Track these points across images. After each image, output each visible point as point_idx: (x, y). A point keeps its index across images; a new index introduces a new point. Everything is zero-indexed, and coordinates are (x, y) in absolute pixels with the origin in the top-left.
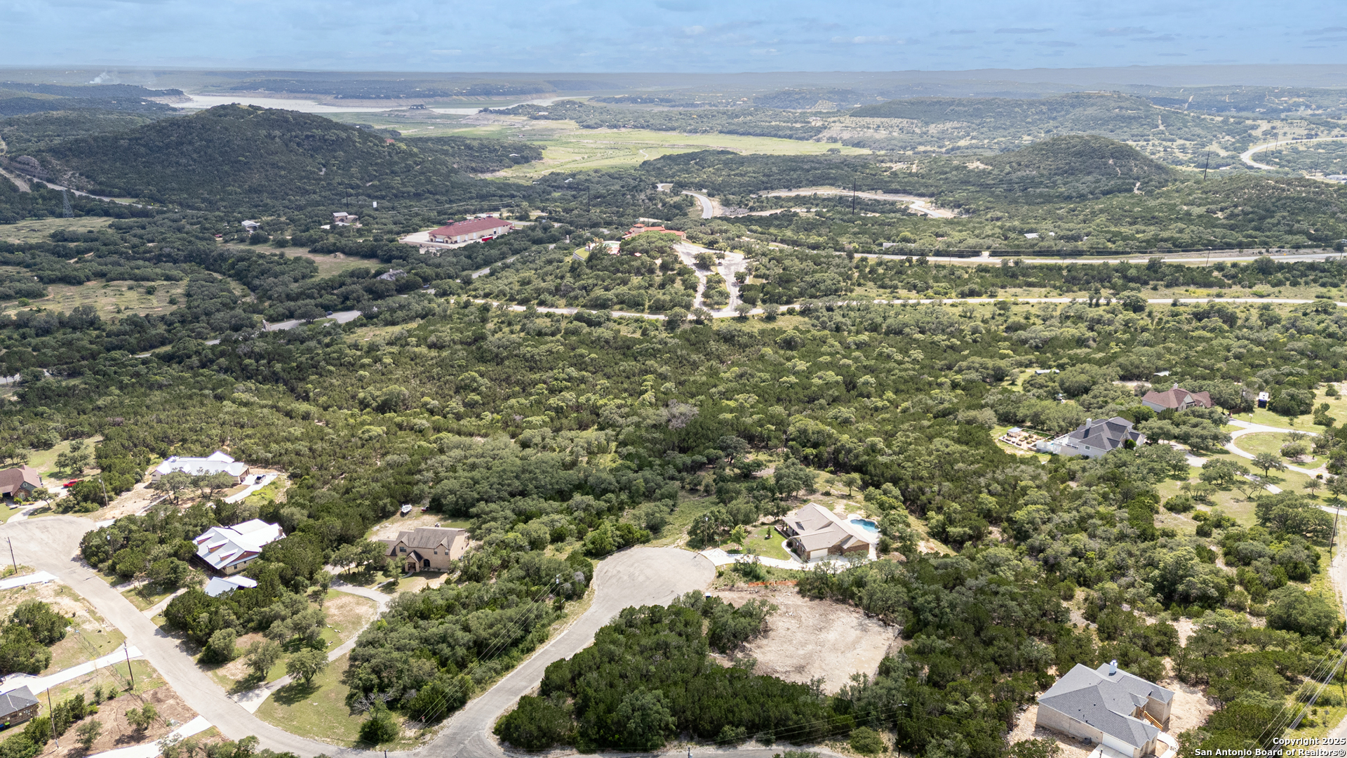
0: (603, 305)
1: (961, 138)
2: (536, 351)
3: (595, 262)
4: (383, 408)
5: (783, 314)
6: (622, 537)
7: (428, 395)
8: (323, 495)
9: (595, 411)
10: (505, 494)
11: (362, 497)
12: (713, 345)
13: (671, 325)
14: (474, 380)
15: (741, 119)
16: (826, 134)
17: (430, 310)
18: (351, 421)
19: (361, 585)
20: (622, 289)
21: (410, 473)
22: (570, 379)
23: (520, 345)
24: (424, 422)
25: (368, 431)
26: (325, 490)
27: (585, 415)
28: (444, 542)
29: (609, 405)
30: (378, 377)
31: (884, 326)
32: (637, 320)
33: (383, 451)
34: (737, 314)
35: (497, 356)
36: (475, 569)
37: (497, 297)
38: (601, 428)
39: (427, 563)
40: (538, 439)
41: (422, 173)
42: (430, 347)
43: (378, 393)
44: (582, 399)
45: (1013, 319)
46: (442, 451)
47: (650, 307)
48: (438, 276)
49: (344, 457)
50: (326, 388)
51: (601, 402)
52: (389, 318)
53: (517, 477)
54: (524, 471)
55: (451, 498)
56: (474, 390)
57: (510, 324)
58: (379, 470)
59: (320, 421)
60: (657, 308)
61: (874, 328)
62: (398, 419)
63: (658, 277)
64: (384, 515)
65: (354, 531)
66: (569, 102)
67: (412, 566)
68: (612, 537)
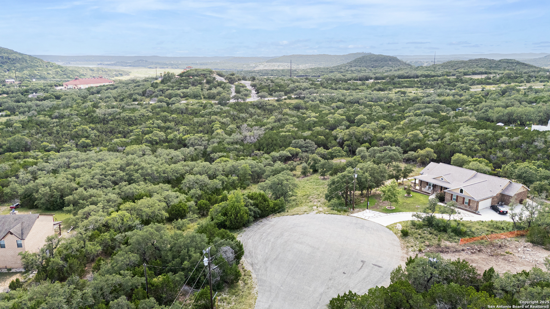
2: (132, 115)
3: (165, 82)
5: (285, 99)
9: (183, 143)
13: (221, 104)
20: (184, 90)
22: (159, 127)
23: (120, 113)
27: (175, 144)
30: (8, 135)
32: (198, 103)
35: (104, 120)
43: (4, 142)
44: (170, 136)
51: (185, 137)
55: (45, 192)
60: (210, 98)
63: (206, 86)
68: (246, 206)
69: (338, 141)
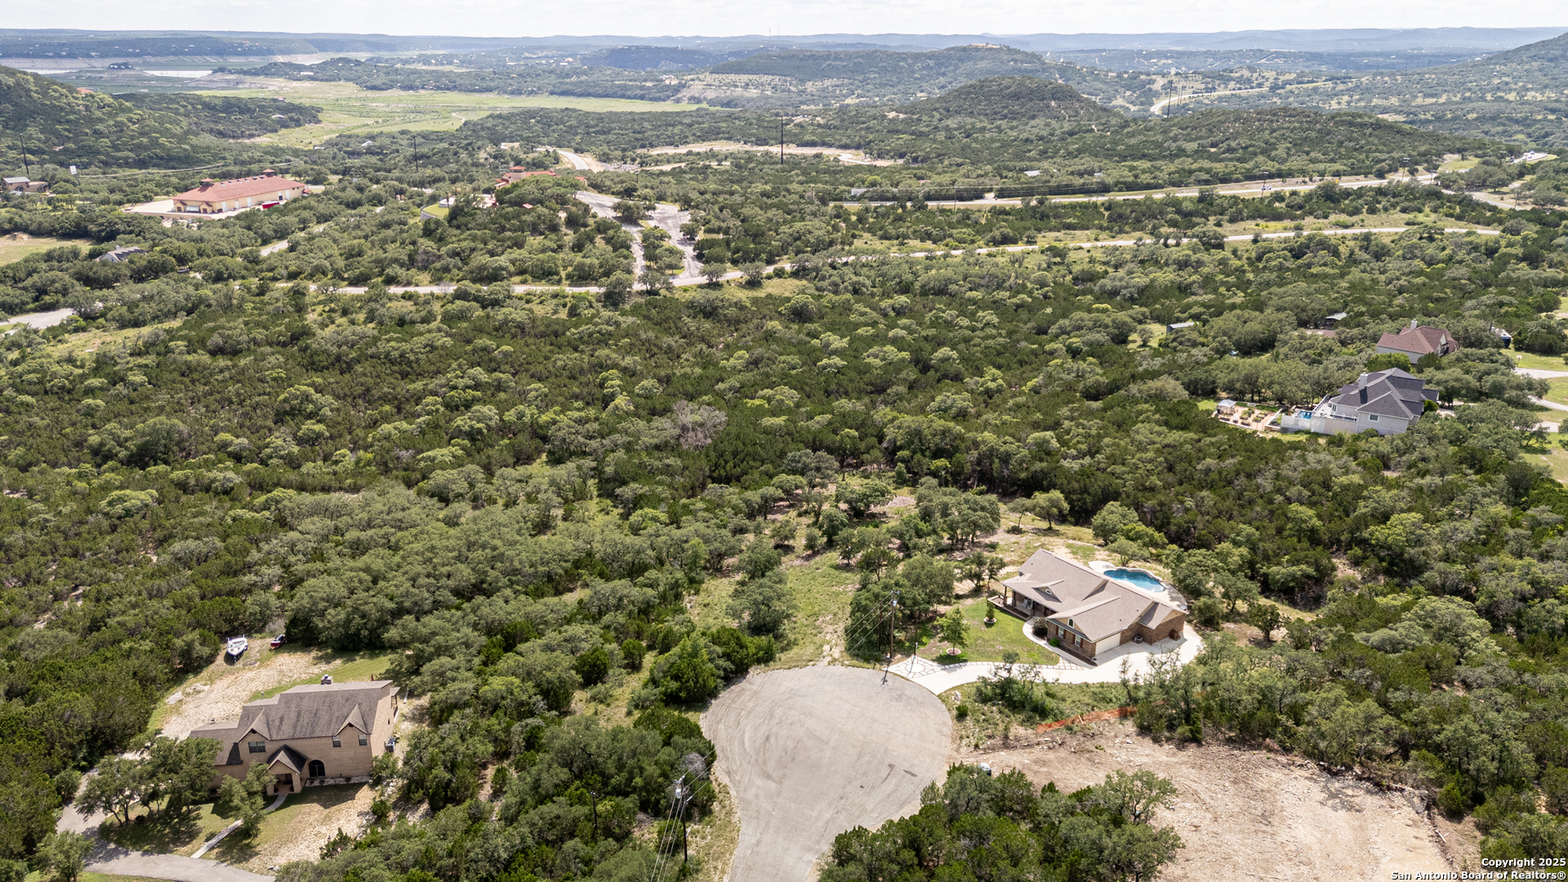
0: (494, 276)
1: (846, 96)
2: (405, 346)
3: (461, 219)
4: (141, 458)
5: (769, 277)
6: (727, 656)
7: (226, 429)
8: (39, 640)
9: (540, 434)
10: (445, 595)
11: (132, 633)
12: (690, 323)
13: (612, 299)
14: (307, 398)
15: (574, 79)
16: (685, 93)
17: (201, 300)
18: (81, 485)
19: (163, 848)
20: (516, 253)
21: (231, 572)
22: (477, 386)
23: (376, 339)
24: (230, 474)
25: (121, 500)
26: (39, 626)
27: (523, 439)
28: (354, 717)
29: (564, 421)
30: (122, 407)
31: (917, 285)
32: (555, 296)
33: (159, 534)
34: (704, 280)
35: (338, 358)
36: (440, 772)
37: (311, 277)
38: (556, 460)
39: (317, 768)
40: (461, 486)
41: (142, 134)
42: (213, 353)
43: (128, 433)
44: (510, 416)
45: (1076, 269)
46: (283, 523)
47: (569, 277)
48: (201, 254)
49: (76, 554)
50: (21, 433)
51: (545, 418)
52: (128, 316)
53: (460, 558)
54: (470, 546)
55: (336, 615)
56: (310, 416)
57: (345, 313)
58: (160, 573)
59: (14, 490)
60: (582, 276)
61: (905, 289)
62: (178, 474)
63: (569, 236)
64: (190, 666)
65: (125, 715)
66: (340, 59)
67: (286, 780)
68: (711, 660)
69: (885, 445)
